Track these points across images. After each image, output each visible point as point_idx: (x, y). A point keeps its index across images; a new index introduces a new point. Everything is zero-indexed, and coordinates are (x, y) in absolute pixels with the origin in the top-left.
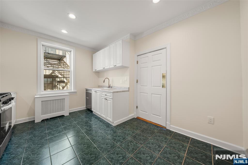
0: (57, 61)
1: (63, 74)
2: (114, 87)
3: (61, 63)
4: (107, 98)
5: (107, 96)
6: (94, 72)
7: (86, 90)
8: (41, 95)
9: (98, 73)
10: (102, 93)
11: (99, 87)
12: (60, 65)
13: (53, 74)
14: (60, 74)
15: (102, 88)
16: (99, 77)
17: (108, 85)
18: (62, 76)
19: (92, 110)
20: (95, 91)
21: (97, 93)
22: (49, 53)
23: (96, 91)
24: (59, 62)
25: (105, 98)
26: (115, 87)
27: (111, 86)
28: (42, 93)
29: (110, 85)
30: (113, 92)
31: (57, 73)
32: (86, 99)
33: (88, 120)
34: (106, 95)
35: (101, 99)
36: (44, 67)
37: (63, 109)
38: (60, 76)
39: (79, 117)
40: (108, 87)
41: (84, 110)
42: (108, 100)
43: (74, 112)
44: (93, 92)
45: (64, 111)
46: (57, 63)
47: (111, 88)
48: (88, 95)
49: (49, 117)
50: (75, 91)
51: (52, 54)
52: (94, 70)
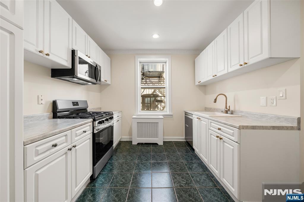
0: (158, 79)
1: (163, 93)
2: (240, 113)
3: (161, 81)
4: (222, 137)
5: (222, 133)
6: (197, 85)
7: (185, 114)
8: (138, 116)
9: (204, 87)
10: (211, 124)
11: (207, 110)
12: (160, 83)
13: (154, 94)
14: (160, 93)
15: (212, 111)
16: (205, 93)
17: (223, 108)
18: (162, 95)
19: (194, 147)
20: (198, 117)
21: (202, 122)
22: (149, 72)
23: (200, 118)
24: (159, 80)
25: (219, 135)
26: (242, 112)
27: (231, 109)
28: (139, 113)
29: (228, 108)
30: (241, 128)
31: (158, 92)
32: (185, 126)
33: (186, 165)
34: (219, 129)
35: (210, 135)
36: (142, 85)
37: (156, 136)
38: (160, 95)
39: (174, 152)
40: (223, 110)
41: (183, 142)
42: (224, 141)
43: (170, 142)
44: (194, 118)
45: (158, 138)
46: (158, 81)
47: (232, 114)
48: (188, 122)
49: (144, 142)
50: (171, 113)
51: (152, 71)
52: (197, 83)
